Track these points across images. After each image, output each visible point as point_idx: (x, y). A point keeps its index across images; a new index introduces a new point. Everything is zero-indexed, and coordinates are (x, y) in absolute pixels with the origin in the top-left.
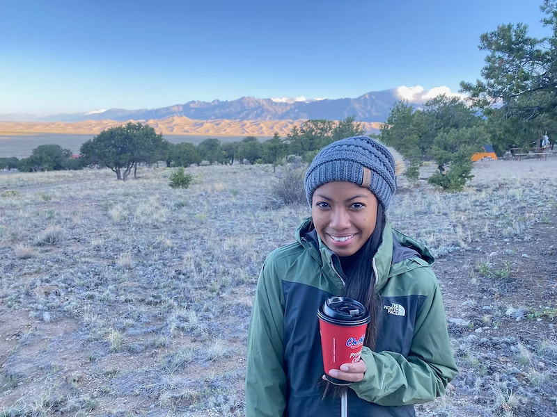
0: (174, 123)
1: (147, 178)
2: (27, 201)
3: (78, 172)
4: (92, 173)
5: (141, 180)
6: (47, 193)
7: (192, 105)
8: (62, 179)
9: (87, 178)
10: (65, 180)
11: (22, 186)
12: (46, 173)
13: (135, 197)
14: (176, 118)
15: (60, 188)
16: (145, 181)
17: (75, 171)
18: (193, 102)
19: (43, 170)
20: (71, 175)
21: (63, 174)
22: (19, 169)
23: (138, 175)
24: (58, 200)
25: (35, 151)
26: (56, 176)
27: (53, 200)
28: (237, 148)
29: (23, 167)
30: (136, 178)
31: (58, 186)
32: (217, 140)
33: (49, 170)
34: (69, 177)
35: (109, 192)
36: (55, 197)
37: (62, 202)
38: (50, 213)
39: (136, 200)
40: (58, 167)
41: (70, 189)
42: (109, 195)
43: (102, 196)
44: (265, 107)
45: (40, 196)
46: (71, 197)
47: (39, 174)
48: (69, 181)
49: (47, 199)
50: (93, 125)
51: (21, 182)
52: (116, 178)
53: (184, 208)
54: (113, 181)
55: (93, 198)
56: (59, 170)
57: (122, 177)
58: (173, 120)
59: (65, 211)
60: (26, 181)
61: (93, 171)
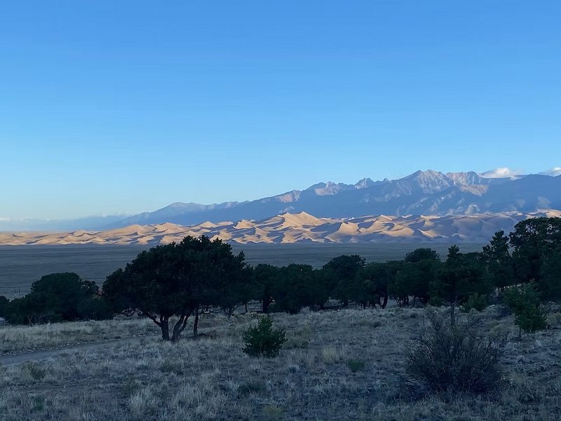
0: (285, 225)
1: (212, 336)
2: (7, 379)
3: (103, 324)
4: (126, 326)
5: (202, 341)
6: (42, 364)
7: (318, 192)
8: (73, 338)
9: (116, 334)
10: (77, 340)
11: (6, 351)
12: (48, 327)
13: (180, 373)
14: (287, 216)
15: (64, 355)
16: (209, 342)
17: (97, 322)
18: (321, 185)
19: (44, 321)
20: (89, 329)
21: (77, 328)
22: (7, 319)
23: (200, 330)
24: (54, 378)
25: (37, 286)
26: (64, 332)
27: (48, 377)
28: (394, 273)
29: (15, 315)
30: (196, 336)
31: (62, 352)
32: (357, 258)
33: (54, 321)
34: (86, 333)
35: (140, 363)
36: (52, 372)
37: (60, 382)
38: (39, 400)
39: (180, 379)
40: (70, 315)
41: (80, 358)
42: (139, 369)
43: (126, 371)
44: (463, 189)
45: (28, 371)
46: (77, 372)
47: (37, 328)
48: (83, 342)
49: (38, 375)
50: (140, 234)
51: (6, 344)
52: (160, 336)
53: (252, 396)
54: (154, 343)
55: (111, 374)
56: (70, 321)
57: (171, 335)
58: (283, 220)
59: (62, 397)
60: (14, 342)
61: (128, 323)
